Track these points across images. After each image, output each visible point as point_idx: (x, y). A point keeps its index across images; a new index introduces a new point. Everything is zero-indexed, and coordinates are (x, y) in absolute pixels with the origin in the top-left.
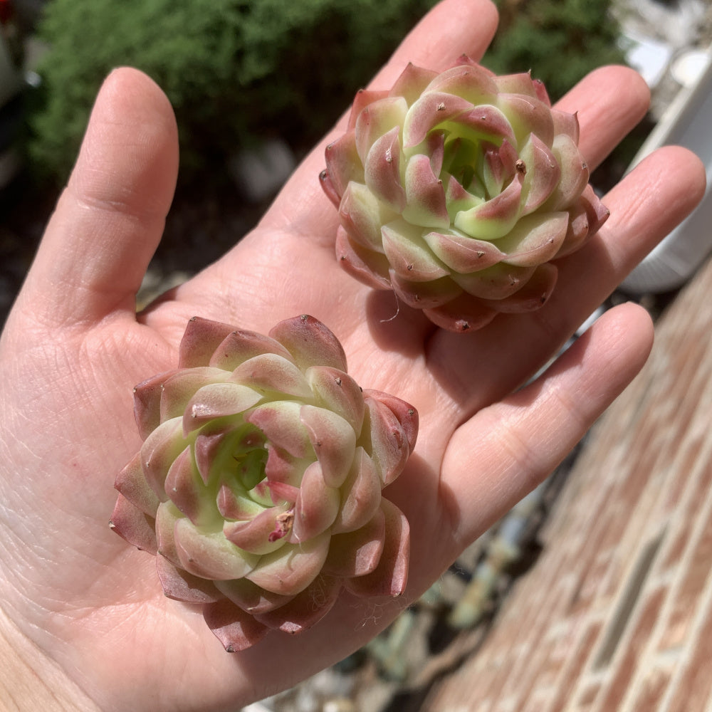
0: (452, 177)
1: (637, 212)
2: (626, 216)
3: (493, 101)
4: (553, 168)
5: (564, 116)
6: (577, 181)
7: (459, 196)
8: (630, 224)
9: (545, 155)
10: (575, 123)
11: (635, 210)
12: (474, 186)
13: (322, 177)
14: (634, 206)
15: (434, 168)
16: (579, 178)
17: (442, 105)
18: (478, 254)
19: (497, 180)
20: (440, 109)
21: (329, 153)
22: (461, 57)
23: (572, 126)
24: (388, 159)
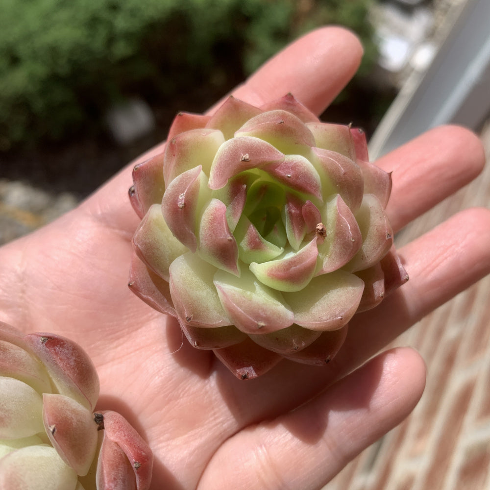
0: (252, 225)
1: (438, 268)
2: (428, 269)
3: (306, 153)
4: (354, 242)
5: (379, 173)
6: (379, 249)
7: (256, 246)
8: (431, 277)
9: (347, 226)
10: (388, 181)
11: (437, 265)
12: (274, 234)
13: (131, 192)
14: (437, 261)
15: (234, 214)
16: (381, 246)
17: (247, 156)
18: (258, 325)
19: (297, 235)
20: (244, 160)
21: (136, 174)
22: (286, 96)
23: (384, 185)
24: (181, 204)
